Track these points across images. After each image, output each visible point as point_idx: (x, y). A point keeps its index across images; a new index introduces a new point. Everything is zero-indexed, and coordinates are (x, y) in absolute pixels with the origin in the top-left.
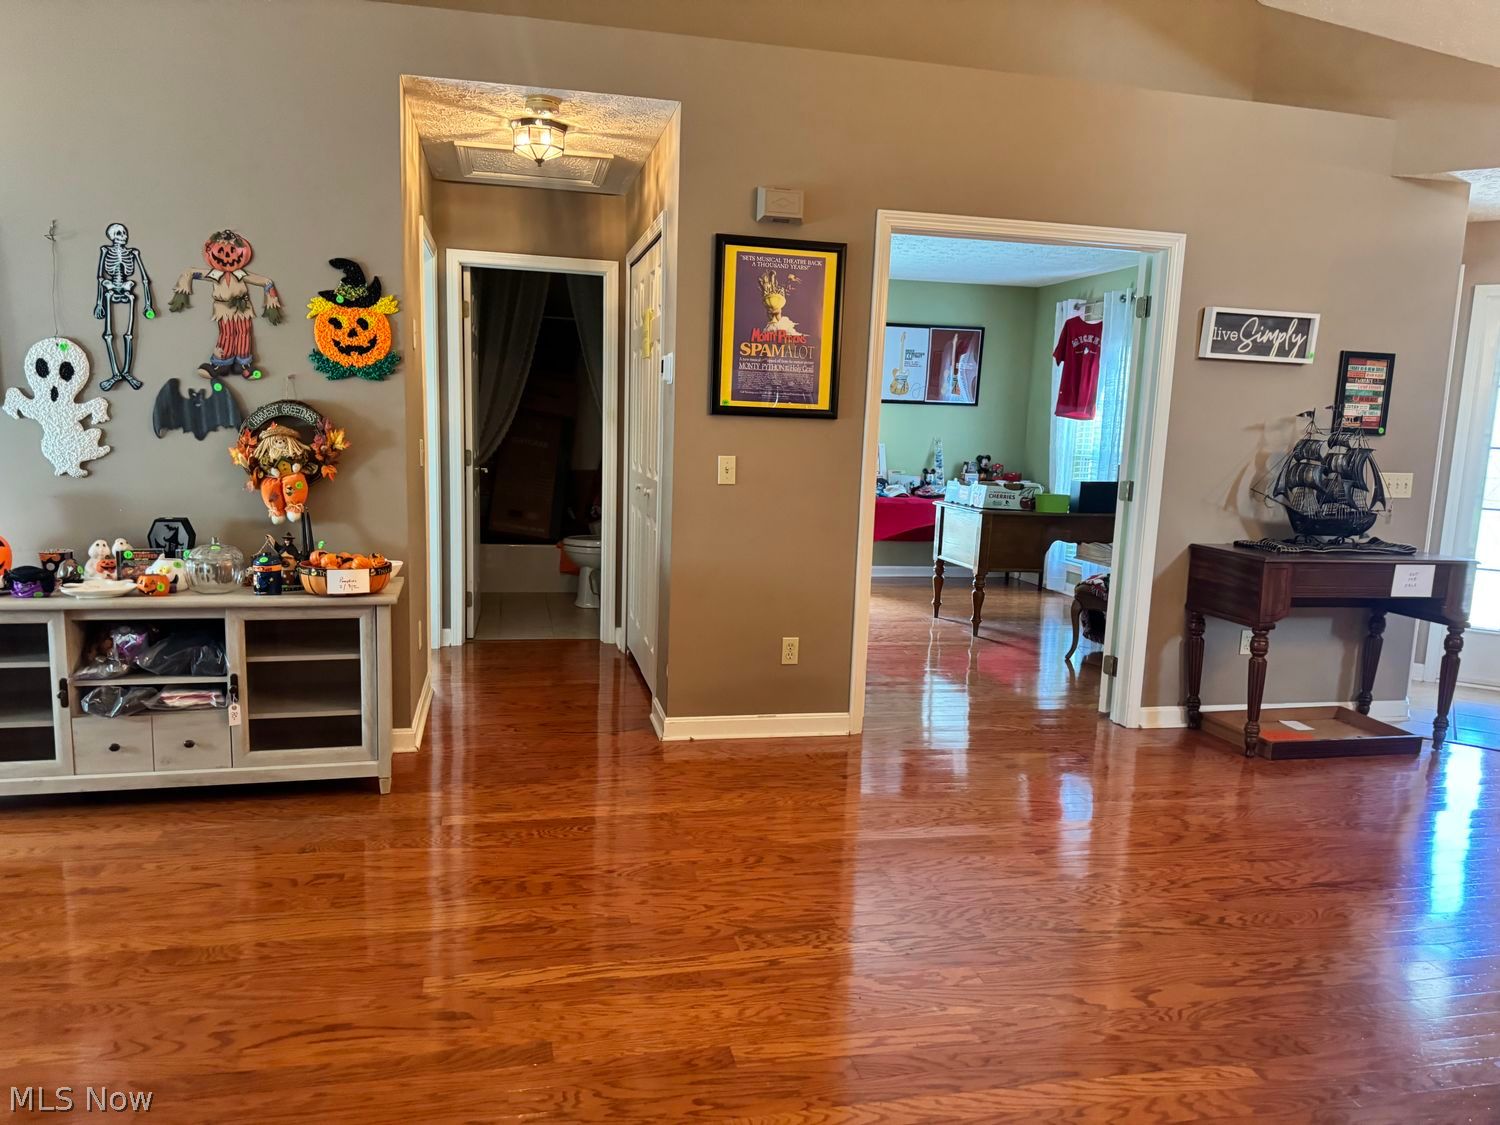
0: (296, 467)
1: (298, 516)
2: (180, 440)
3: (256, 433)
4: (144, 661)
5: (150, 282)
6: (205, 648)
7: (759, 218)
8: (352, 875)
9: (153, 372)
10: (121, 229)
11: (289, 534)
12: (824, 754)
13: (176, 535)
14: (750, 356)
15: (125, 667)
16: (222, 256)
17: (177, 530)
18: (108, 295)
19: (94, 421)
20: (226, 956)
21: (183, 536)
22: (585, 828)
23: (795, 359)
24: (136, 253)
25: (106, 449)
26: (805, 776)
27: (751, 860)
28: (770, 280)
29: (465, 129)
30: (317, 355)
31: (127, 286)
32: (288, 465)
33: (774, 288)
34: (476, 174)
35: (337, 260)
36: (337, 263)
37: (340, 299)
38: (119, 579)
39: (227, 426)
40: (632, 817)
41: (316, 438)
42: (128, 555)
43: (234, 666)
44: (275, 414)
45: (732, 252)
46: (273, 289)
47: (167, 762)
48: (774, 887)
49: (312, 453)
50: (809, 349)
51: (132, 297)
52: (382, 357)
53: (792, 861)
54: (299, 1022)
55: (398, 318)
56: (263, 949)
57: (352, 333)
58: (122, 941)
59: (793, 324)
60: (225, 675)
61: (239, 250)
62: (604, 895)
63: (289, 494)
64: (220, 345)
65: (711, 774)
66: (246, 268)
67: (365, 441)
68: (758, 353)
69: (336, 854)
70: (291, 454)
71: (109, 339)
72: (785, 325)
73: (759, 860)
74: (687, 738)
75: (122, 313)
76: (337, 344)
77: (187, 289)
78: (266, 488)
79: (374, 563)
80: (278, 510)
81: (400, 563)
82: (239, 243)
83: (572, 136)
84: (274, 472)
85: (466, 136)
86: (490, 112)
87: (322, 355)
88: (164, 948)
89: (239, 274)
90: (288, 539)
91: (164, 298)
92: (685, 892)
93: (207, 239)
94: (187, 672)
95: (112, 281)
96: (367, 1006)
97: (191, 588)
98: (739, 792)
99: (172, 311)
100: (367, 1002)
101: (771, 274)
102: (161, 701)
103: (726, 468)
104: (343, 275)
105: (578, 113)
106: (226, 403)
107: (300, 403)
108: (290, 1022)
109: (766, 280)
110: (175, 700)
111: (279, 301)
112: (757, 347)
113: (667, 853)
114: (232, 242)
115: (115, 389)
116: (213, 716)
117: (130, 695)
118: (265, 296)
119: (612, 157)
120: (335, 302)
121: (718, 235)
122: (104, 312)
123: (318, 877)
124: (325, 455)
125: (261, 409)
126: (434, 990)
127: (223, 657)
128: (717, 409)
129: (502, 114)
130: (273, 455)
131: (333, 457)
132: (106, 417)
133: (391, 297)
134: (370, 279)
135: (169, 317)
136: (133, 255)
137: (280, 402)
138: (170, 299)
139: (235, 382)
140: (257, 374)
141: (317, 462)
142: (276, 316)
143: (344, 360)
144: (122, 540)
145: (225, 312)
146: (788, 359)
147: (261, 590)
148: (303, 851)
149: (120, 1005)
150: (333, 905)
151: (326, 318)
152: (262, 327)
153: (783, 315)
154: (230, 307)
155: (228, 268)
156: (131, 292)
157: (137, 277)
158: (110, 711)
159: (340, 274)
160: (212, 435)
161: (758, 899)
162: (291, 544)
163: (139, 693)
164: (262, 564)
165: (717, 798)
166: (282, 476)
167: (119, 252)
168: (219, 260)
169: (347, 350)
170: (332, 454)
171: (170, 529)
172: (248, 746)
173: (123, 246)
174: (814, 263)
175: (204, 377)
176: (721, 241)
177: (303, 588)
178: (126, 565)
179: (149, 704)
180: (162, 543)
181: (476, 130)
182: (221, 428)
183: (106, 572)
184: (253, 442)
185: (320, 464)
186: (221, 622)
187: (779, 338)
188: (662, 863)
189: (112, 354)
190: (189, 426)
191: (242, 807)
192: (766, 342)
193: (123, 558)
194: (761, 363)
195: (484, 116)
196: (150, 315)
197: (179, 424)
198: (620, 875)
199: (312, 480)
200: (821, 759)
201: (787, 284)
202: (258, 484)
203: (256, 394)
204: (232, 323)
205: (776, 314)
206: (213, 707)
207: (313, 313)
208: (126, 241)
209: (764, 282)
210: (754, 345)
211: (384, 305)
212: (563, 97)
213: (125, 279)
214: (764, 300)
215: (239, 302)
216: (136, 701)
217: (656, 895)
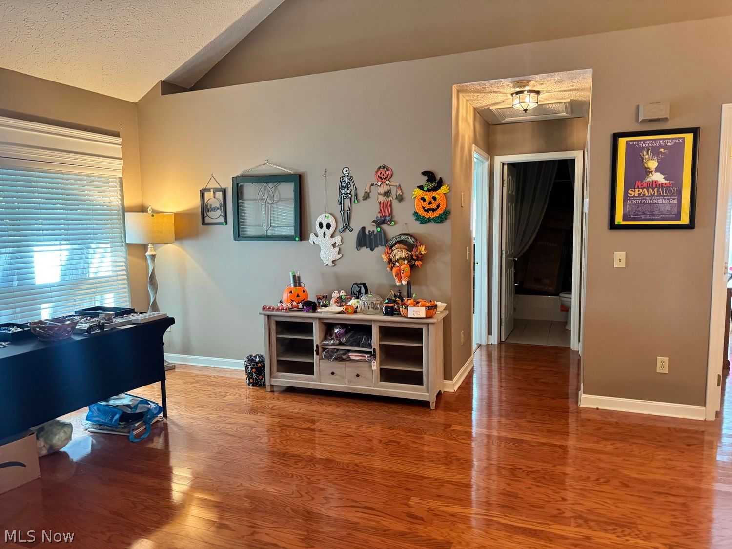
0: (406, 262)
1: (406, 282)
2: (365, 250)
3: (391, 248)
4: (343, 340)
5: (356, 189)
6: (365, 336)
7: (640, 120)
8: (404, 443)
9: (356, 225)
10: (347, 169)
11: (399, 290)
12: (681, 429)
13: (360, 289)
14: (634, 196)
15: (338, 341)
16: (382, 176)
17: (361, 287)
18: (342, 196)
19: (337, 245)
20: (343, 467)
21: (363, 290)
22: (517, 444)
23: (664, 196)
24: (352, 178)
25: (341, 255)
26: (660, 440)
27: (602, 480)
28: (647, 154)
29: (492, 102)
30: (416, 214)
31: (349, 192)
32: (402, 261)
33: (650, 158)
34: (507, 119)
35: (425, 172)
36: (424, 173)
37: (425, 189)
38: (340, 306)
39: (382, 245)
40: (544, 444)
41: (414, 250)
42: (343, 297)
43: (374, 345)
44: (399, 239)
45: (622, 142)
46: (400, 187)
47: (350, 382)
48: (609, 498)
49: (412, 256)
50: (674, 190)
51: (350, 196)
52: (442, 212)
53: (627, 486)
54: (356, 502)
55: (449, 194)
56: (357, 467)
57: (430, 203)
58: (312, 452)
59: (663, 176)
60: (372, 348)
61: (387, 172)
62: (511, 480)
63: (403, 273)
64: (380, 212)
65: (600, 429)
66: (390, 180)
67: (433, 250)
68: (639, 194)
69: (401, 433)
70: (404, 256)
71: (342, 212)
72: (658, 177)
73: (607, 481)
74: (595, 407)
75: (347, 202)
76: (424, 208)
77: (369, 191)
78: (394, 270)
79: (429, 304)
80: (399, 280)
81: (445, 305)
82: (388, 170)
83: (544, 95)
84: (397, 264)
85: (494, 104)
86: (500, 92)
87: (417, 214)
88: (324, 458)
89: (387, 182)
90: (399, 293)
91: (361, 195)
92: (554, 488)
93: (376, 169)
94: (359, 346)
95: (344, 190)
96: (383, 502)
97: (362, 312)
98: (612, 442)
99: (363, 200)
100: (384, 501)
101: (648, 150)
102: (349, 357)
103: (620, 259)
104: (427, 178)
105: (542, 84)
106: (381, 236)
107: (408, 235)
108: (353, 501)
109: (645, 153)
110: (354, 356)
111: (402, 192)
112: (639, 191)
113: (554, 466)
114: (385, 169)
115: (344, 232)
116: (367, 364)
117: (338, 353)
118: (397, 190)
119: (569, 100)
120: (423, 190)
121: (614, 134)
122: (341, 203)
123: (390, 441)
124: (417, 256)
125: (393, 238)
126: (414, 503)
127: (371, 341)
128: (613, 226)
129: (506, 92)
130: (397, 257)
131: (421, 257)
132: (341, 243)
133: (446, 186)
134: (438, 178)
135: (363, 202)
136: (351, 179)
137: (400, 235)
138: (363, 196)
139: (385, 227)
140: (393, 223)
141: (414, 259)
142: (400, 199)
143: (426, 215)
144: (343, 291)
145: (382, 199)
146: (660, 195)
147: (385, 314)
148: (390, 428)
149: (301, 477)
150: (390, 455)
151: (420, 197)
152: (395, 203)
153: (656, 172)
154: (384, 196)
155: (383, 180)
156: (350, 194)
157: (352, 188)
158: (331, 358)
159: (426, 178)
160: (376, 249)
161: (595, 502)
162: (400, 295)
163: (341, 352)
164: (386, 303)
165: (597, 442)
166: (400, 266)
167: (346, 178)
168: (380, 178)
169: (427, 211)
170: (420, 256)
171: (359, 287)
172: (379, 379)
173: (347, 176)
174: (677, 141)
175: (374, 226)
176: (616, 137)
177: (400, 314)
178: (342, 301)
179: (344, 357)
180: (356, 293)
181: (497, 101)
182: (379, 246)
183: (336, 304)
184: (390, 252)
185: (415, 260)
186: (370, 326)
187: (655, 185)
188: (549, 471)
189: (343, 219)
190: (368, 245)
191: (375, 405)
192: (645, 188)
193: (342, 299)
194: (642, 199)
195: (498, 94)
196: (356, 202)
197: (365, 245)
198: (523, 471)
199: (412, 267)
200: (677, 432)
201: (659, 154)
202: (392, 269)
203: (392, 231)
204: (385, 203)
205: (652, 172)
206: (367, 361)
207: (415, 196)
208: (349, 174)
209: (643, 155)
210: (637, 190)
211: (444, 189)
212: (530, 79)
213: (348, 189)
214: (644, 165)
215: (387, 194)
216: (340, 356)
217: (538, 486)
